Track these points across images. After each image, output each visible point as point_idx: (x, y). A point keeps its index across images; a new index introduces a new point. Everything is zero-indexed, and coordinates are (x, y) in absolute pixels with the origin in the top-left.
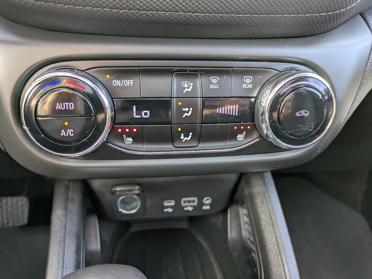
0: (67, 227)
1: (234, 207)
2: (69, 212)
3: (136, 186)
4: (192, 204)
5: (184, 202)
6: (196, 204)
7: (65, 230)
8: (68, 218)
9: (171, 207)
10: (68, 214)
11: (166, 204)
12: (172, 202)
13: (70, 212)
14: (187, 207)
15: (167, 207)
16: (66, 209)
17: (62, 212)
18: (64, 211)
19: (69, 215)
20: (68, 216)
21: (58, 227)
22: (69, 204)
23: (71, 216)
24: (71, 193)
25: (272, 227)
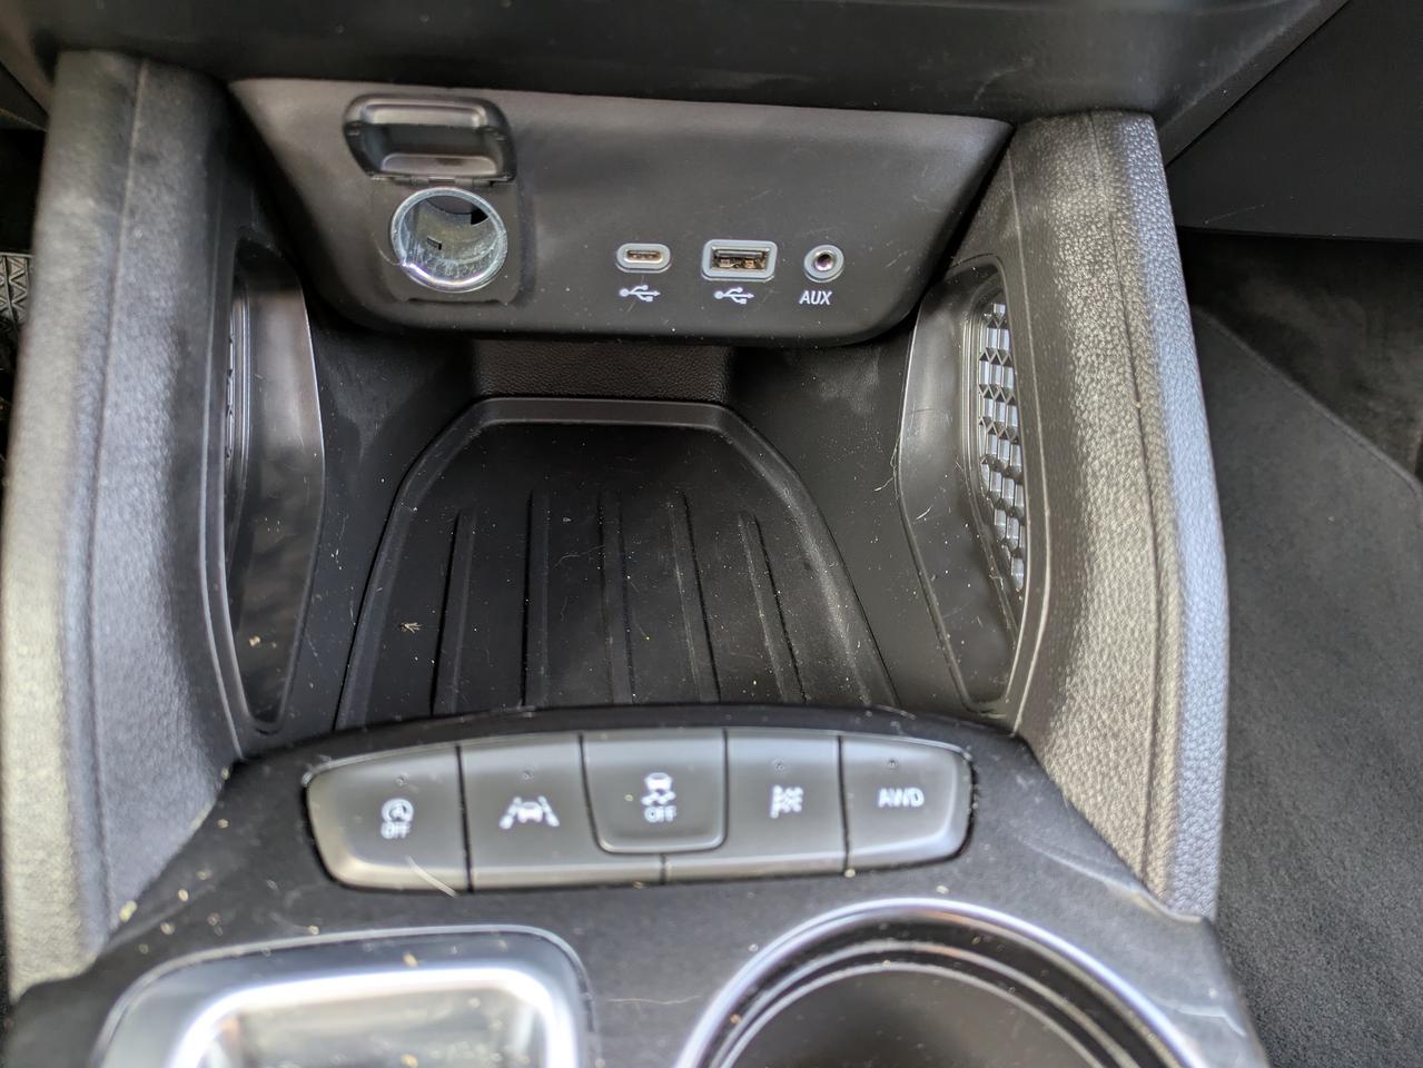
0: (119, 283)
1: (942, 319)
2: (126, 211)
3: (472, 111)
4: (749, 274)
5: (717, 259)
6: (767, 273)
7: (111, 292)
8: (123, 240)
9: (651, 279)
10: (125, 222)
11: (626, 262)
12: (656, 256)
13: (132, 213)
14: (724, 286)
15: (633, 279)
16: (112, 195)
17: (91, 203)
18: (97, 201)
19: (131, 229)
20: (124, 232)
21: (67, 273)
22: (131, 173)
23: (138, 233)
24: (138, 124)
25: (1127, 375)
